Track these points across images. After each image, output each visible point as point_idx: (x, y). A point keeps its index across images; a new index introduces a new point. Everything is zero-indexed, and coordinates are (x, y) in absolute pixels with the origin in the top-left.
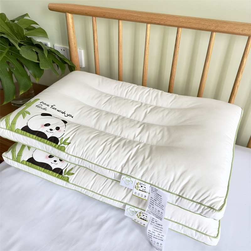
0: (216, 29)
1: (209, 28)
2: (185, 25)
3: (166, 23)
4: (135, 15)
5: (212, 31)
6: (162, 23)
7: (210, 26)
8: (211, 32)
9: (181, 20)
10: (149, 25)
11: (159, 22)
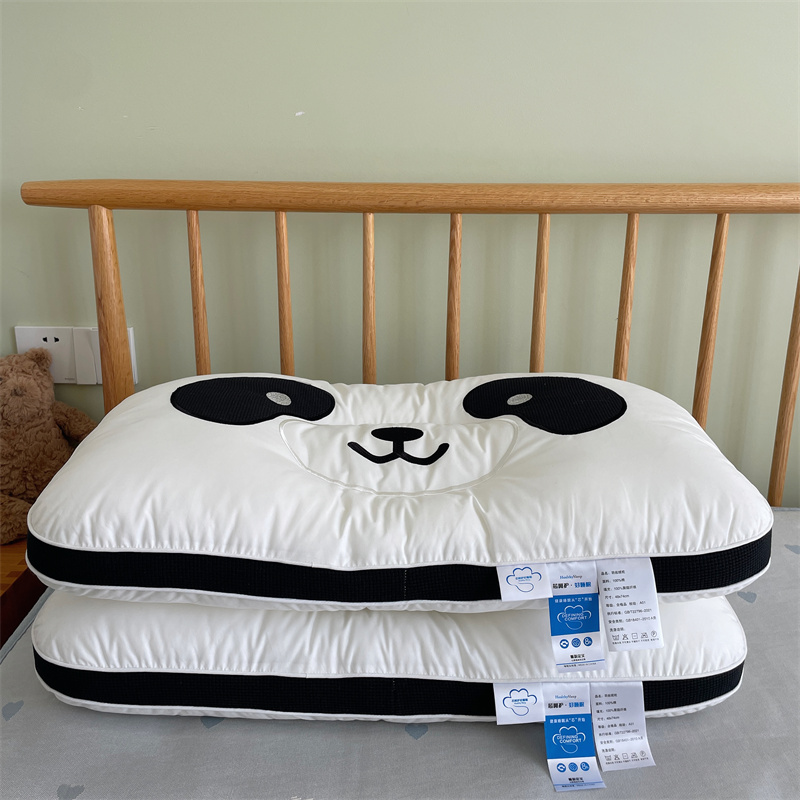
0: (554, 204)
1: (536, 204)
2: (474, 202)
3: (422, 204)
4: (331, 190)
5: (542, 212)
6: (410, 204)
7: (537, 197)
8: (538, 215)
9: (462, 192)
10: (371, 217)
11: (401, 204)
